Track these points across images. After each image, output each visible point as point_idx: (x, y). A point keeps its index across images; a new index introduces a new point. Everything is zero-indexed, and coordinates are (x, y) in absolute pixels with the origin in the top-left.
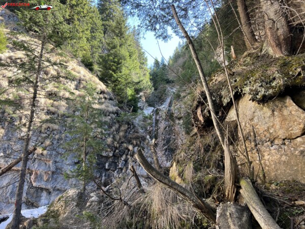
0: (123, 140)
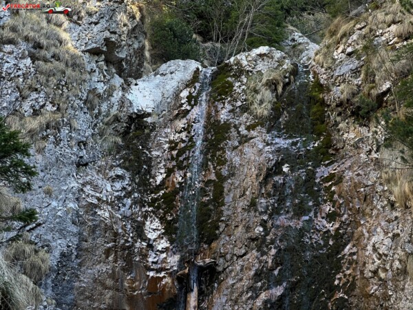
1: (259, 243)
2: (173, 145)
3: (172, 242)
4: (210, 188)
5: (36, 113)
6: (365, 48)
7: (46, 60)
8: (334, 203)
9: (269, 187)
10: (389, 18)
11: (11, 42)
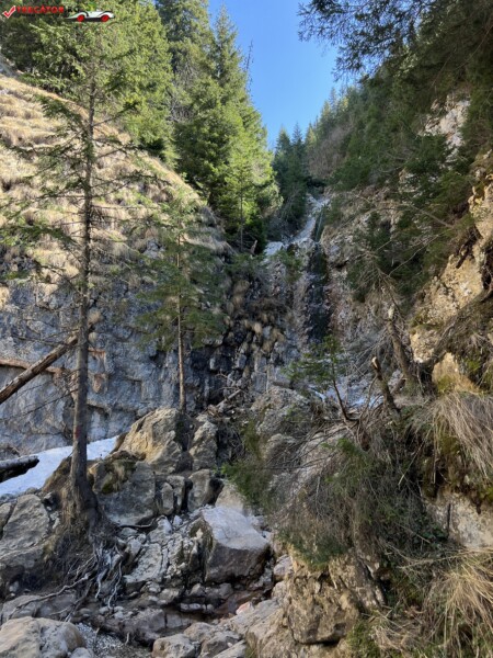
0: (241, 312)
4: (289, 294)
6: (341, 242)
8: (329, 299)
9: (308, 293)
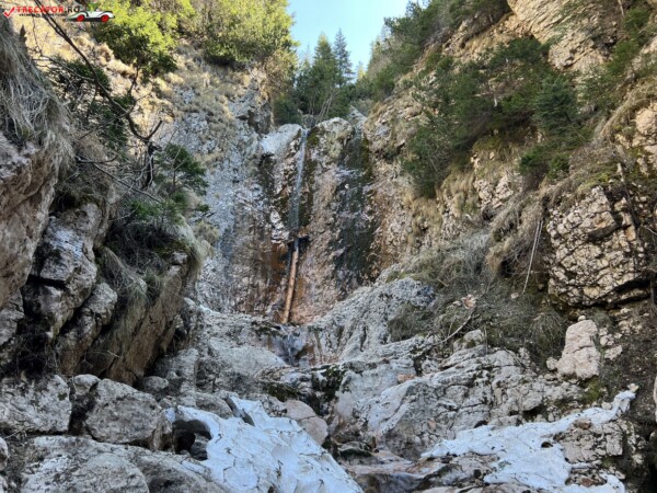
1: (332, 226)
2: (286, 172)
3: (285, 225)
4: (306, 197)
5: (210, 152)
6: (392, 120)
7: (215, 122)
8: (372, 206)
9: (338, 196)
10: (406, 103)
11: (195, 111)
